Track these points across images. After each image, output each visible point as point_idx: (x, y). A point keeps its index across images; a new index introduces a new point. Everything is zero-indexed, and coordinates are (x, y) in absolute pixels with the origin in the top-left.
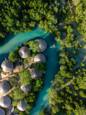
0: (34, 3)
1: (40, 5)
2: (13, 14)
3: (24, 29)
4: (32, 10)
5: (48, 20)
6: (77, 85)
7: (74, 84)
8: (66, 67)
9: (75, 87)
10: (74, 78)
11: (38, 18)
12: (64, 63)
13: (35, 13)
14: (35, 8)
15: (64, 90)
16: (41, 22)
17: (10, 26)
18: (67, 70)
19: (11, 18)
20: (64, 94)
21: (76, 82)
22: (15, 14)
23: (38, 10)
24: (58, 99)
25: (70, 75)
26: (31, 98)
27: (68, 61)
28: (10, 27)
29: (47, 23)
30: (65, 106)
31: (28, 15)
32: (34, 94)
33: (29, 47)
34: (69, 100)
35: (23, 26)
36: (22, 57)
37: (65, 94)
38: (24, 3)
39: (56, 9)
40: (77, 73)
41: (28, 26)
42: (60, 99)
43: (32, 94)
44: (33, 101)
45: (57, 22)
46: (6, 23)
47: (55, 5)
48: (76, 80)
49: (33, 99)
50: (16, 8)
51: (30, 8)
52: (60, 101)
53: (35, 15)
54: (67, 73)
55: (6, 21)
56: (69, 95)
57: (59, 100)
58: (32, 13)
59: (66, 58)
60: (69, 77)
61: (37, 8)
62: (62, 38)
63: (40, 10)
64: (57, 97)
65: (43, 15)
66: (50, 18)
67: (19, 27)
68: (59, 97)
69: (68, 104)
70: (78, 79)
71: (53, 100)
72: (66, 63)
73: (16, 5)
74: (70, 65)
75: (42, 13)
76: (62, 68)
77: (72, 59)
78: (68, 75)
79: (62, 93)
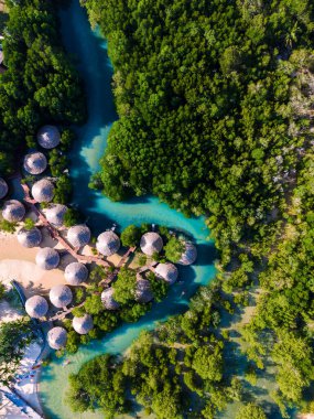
0: (227, 186)
1: (232, 198)
2: (182, 180)
3: (179, 207)
4: (214, 194)
5: (226, 226)
6: (191, 359)
7: (188, 353)
8: (196, 319)
9: (186, 359)
10: (195, 344)
11: (214, 210)
12: (199, 310)
13: (215, 202)
14: (221, 196)
15: (166, 351)
16: (213, 218)
17: (164, 190)
18: (195, 326)
19: (174, 182)
20: (161, 355)
21: (193, 353)
22: (184, 182)
23: (224, 202)
24: (146, 356)
25: (192, 335)
26: (107, 322)
27: (207, 312)
28: (160, 190)
29: (222, 229)
30: (148, 376)
31: (203, 194)
32: (117, 322)
33: (165, 245)
34: (161, 371)
35: (181, 203)
36: (142, 248)
37: (161, 358)
38: (211, 176)
39: (251, 222)
40: (206, 339)
41: (188, 208)
42: (149, 359)
43: (113, 318)
44: (105, 329)
45: (237, 240)
46: (162, 183)
47: (254, 215)
48: (196, 350)
49: (109, 326)
50: (193, 171)
51: (214, 188)
52: (145, 362)
53: (213, 204)
54: (191, 329)
55: (163, 179)
56: (168, 363)
58: (211, 197)
59: (209, 305)
60: (190, 336)
61: (225, 197)
62: (227, 268)
64: (146, 352)
65: (224, 212)
66: (232, 227)
67: (175, 200)
68: (149, 355)
69: (156, 377)
70: (200, 351)
71: (137, 351)
72: (202, 313)
73: (196, 168)
74: (206, 320)
75: (226, 210)
76: (189, 315)
77: (215, 314)
78: (189, 333)
79: (159, 353)
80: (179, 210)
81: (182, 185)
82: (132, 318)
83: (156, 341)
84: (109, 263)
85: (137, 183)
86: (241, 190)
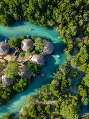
0: (64, 4)
1: (68, 10)
2: (38, 3)
3: (40, 23)
4: (58, 10)
5: (67, 28)
6: (59, 109)
7: (57, 106)
8: (58, 83)
9: (56, 109)
10: (60, 100)
11: (59, 20)
12: (59, 78)
13: (59, 14)
14: (62, 10)
16: (60, 26)
17: (29, 12)
18: (58, 88)
19: (34, 5)
20: (40, 109)
21: (59, 105)
22: (39, 4)
23: (64, 13)
24: (31, 111)
25: (57, 94)
26: (5, 93)
27: (64, 78)
29: (65, 30)
31: (52, 12)
32: (11, 92)
35: (40, 20)
36: (22, 48)
37: (41, 111)
39: (81, 22)
40: (66, 96)
41: (45, 22)
42: (34, 112)
43: (8, 90)
44: (5, 97)
45: (75, 34)
46: (27, 7)
47: (82, 18)
48: (61, 103)
51: (57, 7)
53: (58, 16)
54: (56, 90)
55: (27, 5)
57: (32, 113)
58: (57, 12)
59: (64, 74)
61: (64, 11)
63: (66, 14)
64: (31, 109)
65: (65, 20)
66: (71, 27)
67: (37, 18)
68: (33, 110)
70: (63, 103)
71: (26, 109)
74: (64, 83)
75: (66, 18)
76: (54, 82)
77: (69, 79)
78: (55, 93)
79: (39, 108)
80: (41, 25)
81: (38, 6)
82: (20, 88)
83: (37, 101)
84: (5, 60)
85: (14, 11)
86: (73, 5)
